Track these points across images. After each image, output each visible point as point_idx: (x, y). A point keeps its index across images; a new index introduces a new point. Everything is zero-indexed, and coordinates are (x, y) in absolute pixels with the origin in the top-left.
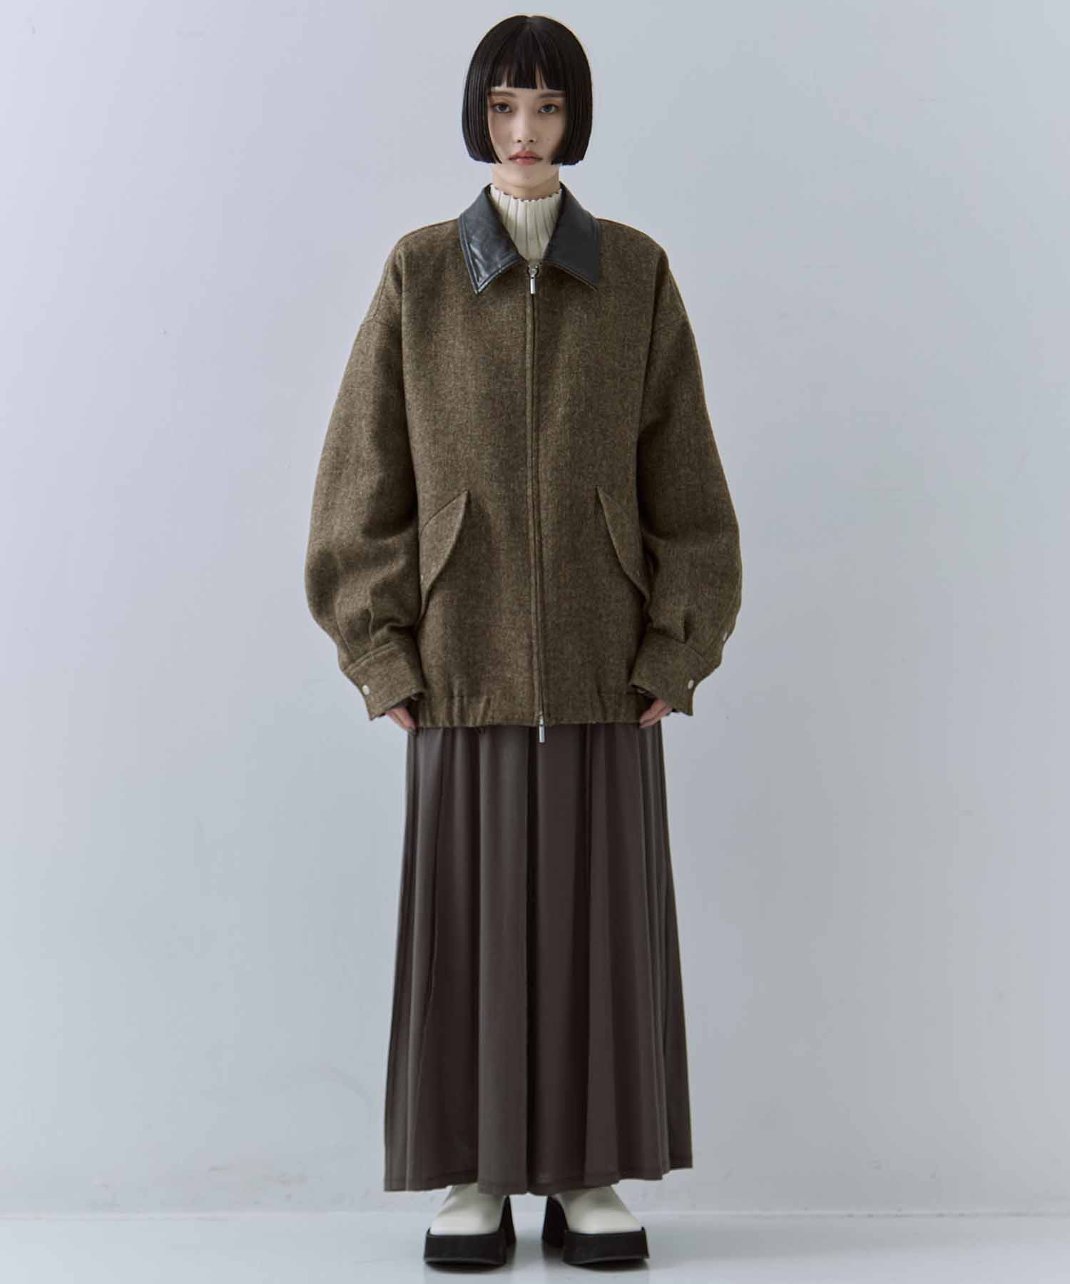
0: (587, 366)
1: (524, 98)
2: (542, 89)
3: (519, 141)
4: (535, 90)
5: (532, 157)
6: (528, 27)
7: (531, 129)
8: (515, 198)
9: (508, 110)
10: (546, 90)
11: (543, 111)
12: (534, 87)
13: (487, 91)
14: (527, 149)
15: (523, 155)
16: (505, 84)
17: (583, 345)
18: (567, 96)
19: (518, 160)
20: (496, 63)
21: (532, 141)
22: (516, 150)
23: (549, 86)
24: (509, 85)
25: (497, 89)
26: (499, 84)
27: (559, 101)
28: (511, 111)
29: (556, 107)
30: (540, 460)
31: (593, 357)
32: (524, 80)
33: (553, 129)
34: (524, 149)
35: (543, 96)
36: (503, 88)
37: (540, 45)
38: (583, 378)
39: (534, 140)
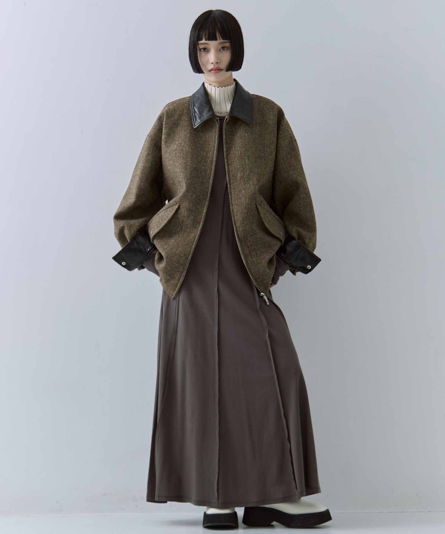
0: (248, 155)
1: (213, 45)
2: (220, 40)
3: (212, 63)
4: (216, 41)
5: (218, 70)
6: (212, 15)
7: (217, 57)
8: (214, 86)
9: (207, 50)
10: (222, 41)
11: (221, 49)
12: (216, 40)
13: (197, 43)
14: (216, 66)
15: (214, 69)
16: (204, 39)
17: (246, 147)
18: (231, 43)
19: (213, 71)
20: (199, 31)
21: (217, 63)
22: (211, 67)
23: (223, 39)
24: (206, 40)
25: (201, 42)
26: (202, 40)
27: (228, 45)
28: (208, 51)
29: (227, 47)
30: (232, 196)
31: (250, 151)
32: (212, 37)
33: (226, 57)
34: (214, 66)
35: (221, 43)
36: (204, 41)
37: (218, 22)
38: (247, 160)
39: (218, 62)
